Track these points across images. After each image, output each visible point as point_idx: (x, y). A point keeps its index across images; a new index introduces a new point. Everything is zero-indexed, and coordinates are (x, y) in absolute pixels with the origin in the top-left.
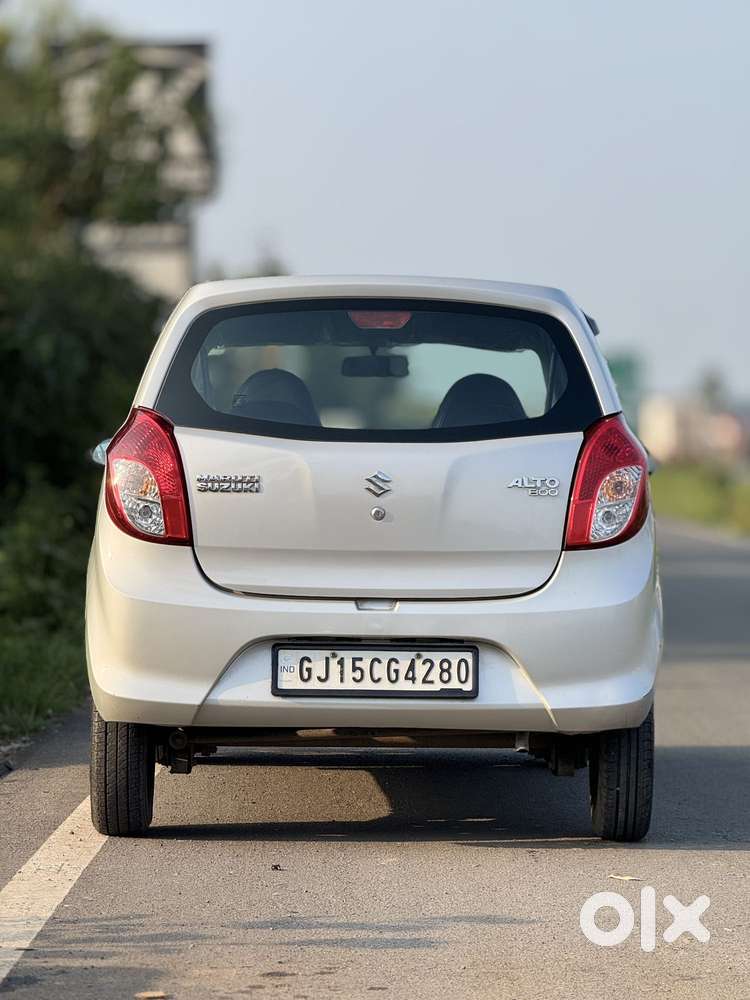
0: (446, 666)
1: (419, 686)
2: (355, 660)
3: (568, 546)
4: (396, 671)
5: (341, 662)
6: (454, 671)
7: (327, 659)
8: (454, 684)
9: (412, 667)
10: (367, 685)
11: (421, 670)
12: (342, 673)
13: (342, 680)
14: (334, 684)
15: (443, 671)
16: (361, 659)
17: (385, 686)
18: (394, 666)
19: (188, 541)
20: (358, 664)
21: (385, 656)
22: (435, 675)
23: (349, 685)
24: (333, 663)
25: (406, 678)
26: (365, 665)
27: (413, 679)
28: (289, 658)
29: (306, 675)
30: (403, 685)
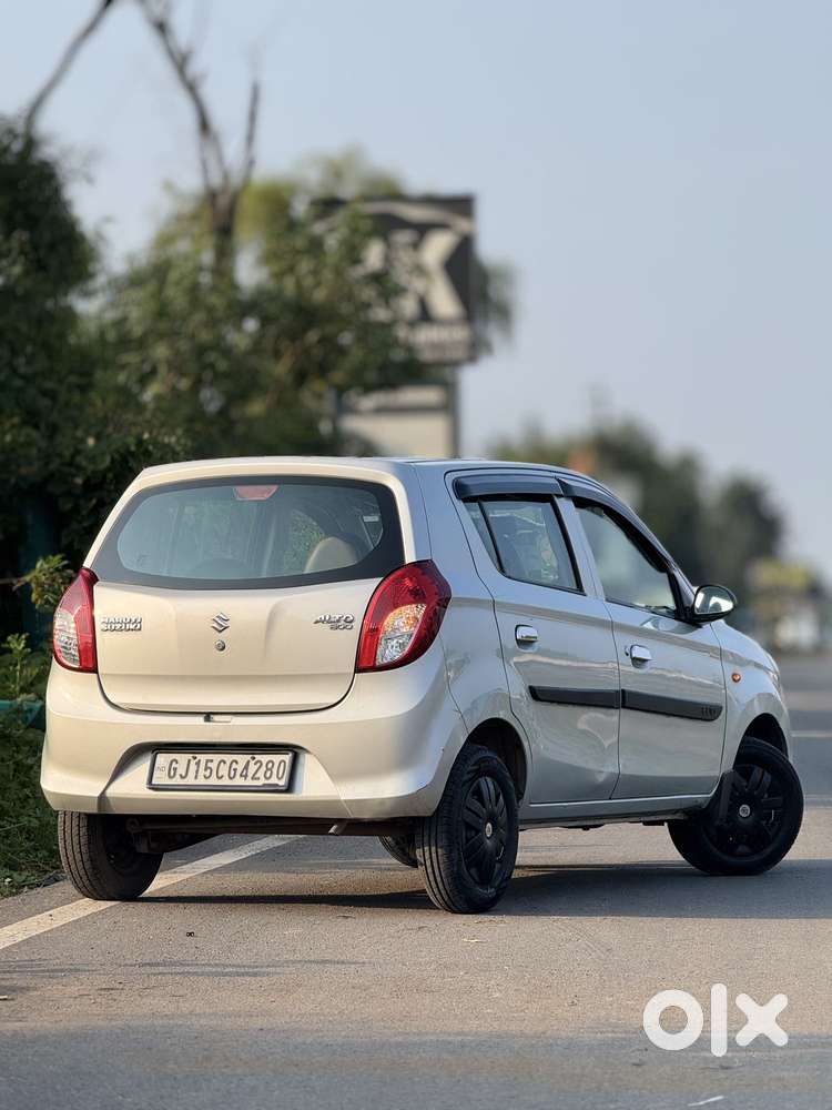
0: (270, 765)
1: (249, 782)
2: (207, 761)
3: (358, 670)
4: (235, 770)
5: (198, 764)
6: (275, 771)
7: (189, 761)
8: (274, 780)
9: (246, 767)
10: (213, 781)
11: (252, 768)
12: (197, 772)
13: (196, 777)
14: (190, 781)
15: (267, 769)
16: (212, 761)
17: (226, 782)
18: (234, 766)
19: (95, 670)
20: (209, 765)
21: (228, 758)
22: (260, 774)
23: (201, 781)
24: (193, 762)
25: (241, 775)
26: (213, 766)
27: (246, 776)
28: (163, 759)
29: (172, 774)
30: (239, 781)
